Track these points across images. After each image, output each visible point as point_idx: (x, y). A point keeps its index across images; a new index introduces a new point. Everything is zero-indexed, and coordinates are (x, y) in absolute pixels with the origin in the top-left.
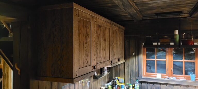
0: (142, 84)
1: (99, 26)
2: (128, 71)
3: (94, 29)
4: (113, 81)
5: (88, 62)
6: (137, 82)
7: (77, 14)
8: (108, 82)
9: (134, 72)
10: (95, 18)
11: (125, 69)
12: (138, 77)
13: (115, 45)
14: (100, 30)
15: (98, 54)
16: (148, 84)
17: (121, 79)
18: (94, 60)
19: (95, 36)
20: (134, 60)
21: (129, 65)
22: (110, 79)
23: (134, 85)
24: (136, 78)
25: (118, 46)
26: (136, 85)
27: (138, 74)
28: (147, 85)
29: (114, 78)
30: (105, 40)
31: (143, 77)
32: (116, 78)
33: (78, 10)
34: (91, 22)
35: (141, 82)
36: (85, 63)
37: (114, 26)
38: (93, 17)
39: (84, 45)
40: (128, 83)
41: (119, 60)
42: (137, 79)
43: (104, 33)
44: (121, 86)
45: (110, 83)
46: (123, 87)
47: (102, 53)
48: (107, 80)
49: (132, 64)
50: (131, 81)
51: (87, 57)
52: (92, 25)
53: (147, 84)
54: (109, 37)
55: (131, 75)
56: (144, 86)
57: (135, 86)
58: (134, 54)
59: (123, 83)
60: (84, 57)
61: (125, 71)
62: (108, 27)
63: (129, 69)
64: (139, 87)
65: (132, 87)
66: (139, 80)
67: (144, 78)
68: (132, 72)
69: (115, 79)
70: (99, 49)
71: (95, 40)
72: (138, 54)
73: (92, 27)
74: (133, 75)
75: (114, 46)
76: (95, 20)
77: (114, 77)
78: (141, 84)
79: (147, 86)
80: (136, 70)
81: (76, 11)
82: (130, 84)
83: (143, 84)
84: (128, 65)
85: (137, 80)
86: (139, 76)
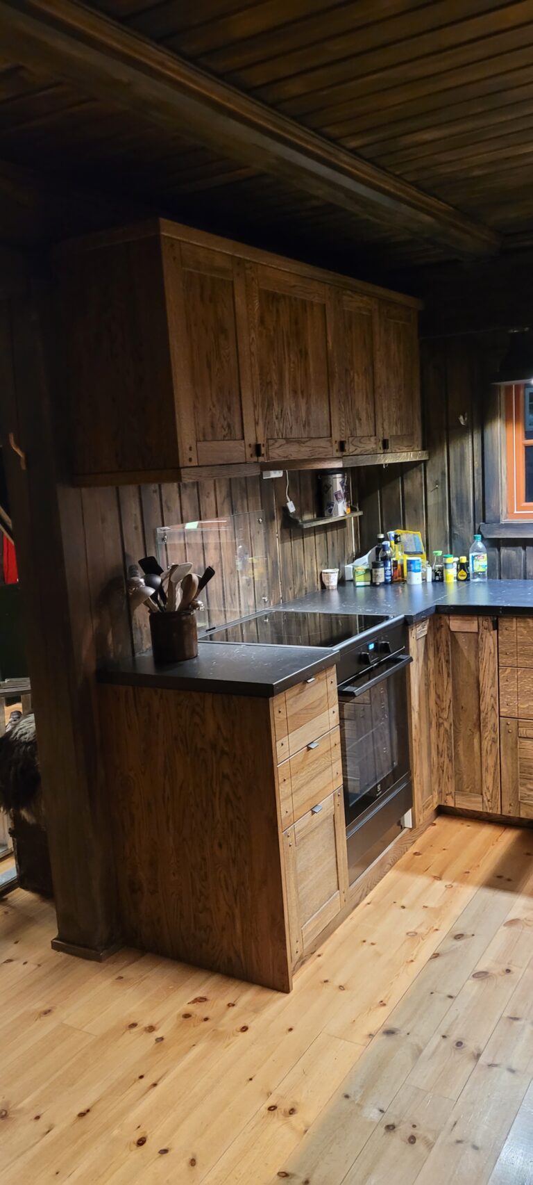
0: (499, 550)
1: (271, 298)
2: (440, 499)
3: (246, 307)
4: (378, 551)
5: (229, 426)
6: (480, 545)
7: (175, 258)
8: (359, 555)
9: (468, 504)
10: (248, 265)
11: (429, 494)
12: (484, 521)
13: (359, 381)
14: (278, 311)
15: (270, 406)
16: (524, 549)
17: (412, 537)
18: (257, 423)
19: (253, 335)
20: (469, 447)
21: (443, 474)
22: (368, 541)
23: (464, 559)
24: (477, 525)
25: (378, 383)
26: (473, 557)
27: (483, 511)
28: (523, 552)
29: (382, 536)
30: (303, 354)
31: (503, 521)
32: (392, 533)
33: (180, 241)
34: (232, 282)
35: (495, 544)
36: (219, 426)
37: (349, 292)
38: (240, 262)
39: (209, 366)
40: (440, 553)
41: (385, 445)
42: (479, 533)
43: (296, 323)
44: (410, 562)
45: (365, 558)
46: (417, 568)
47: (289, 403)
48: (352, 548)
49: (459, 468)
50: (456, 542)
51: (226, 410)
52: (236, 292)
53: (520, 548)
54: (327, 342)
55: (455, 517)
56: (509, 557)
57: (467, 564)
58: (462, 420)
59: (422, 553)
60: (214, 406)
61: (429, 504)
62: (316, 300)
63: (443, 493)
64: (485, 563)
65: (455, 565)
66: (489, 534)
67: (508, 526)
68: (457, 504)
69: (387, 538)
70: (276, 387)
71: (253, 350)
72: (481, 420)
73: (237, 299)
74: (461, 516)
75: (353, 380)
76: (248, 272)
77: (382, 533)
78: (495, 553)
79: (520, 558)
80: (477, 493)
81: (172, 246)
82: (451, 553)
83: (504, 551)
84: (440, 474)
85: (479, 536)
86: (487, 519)
